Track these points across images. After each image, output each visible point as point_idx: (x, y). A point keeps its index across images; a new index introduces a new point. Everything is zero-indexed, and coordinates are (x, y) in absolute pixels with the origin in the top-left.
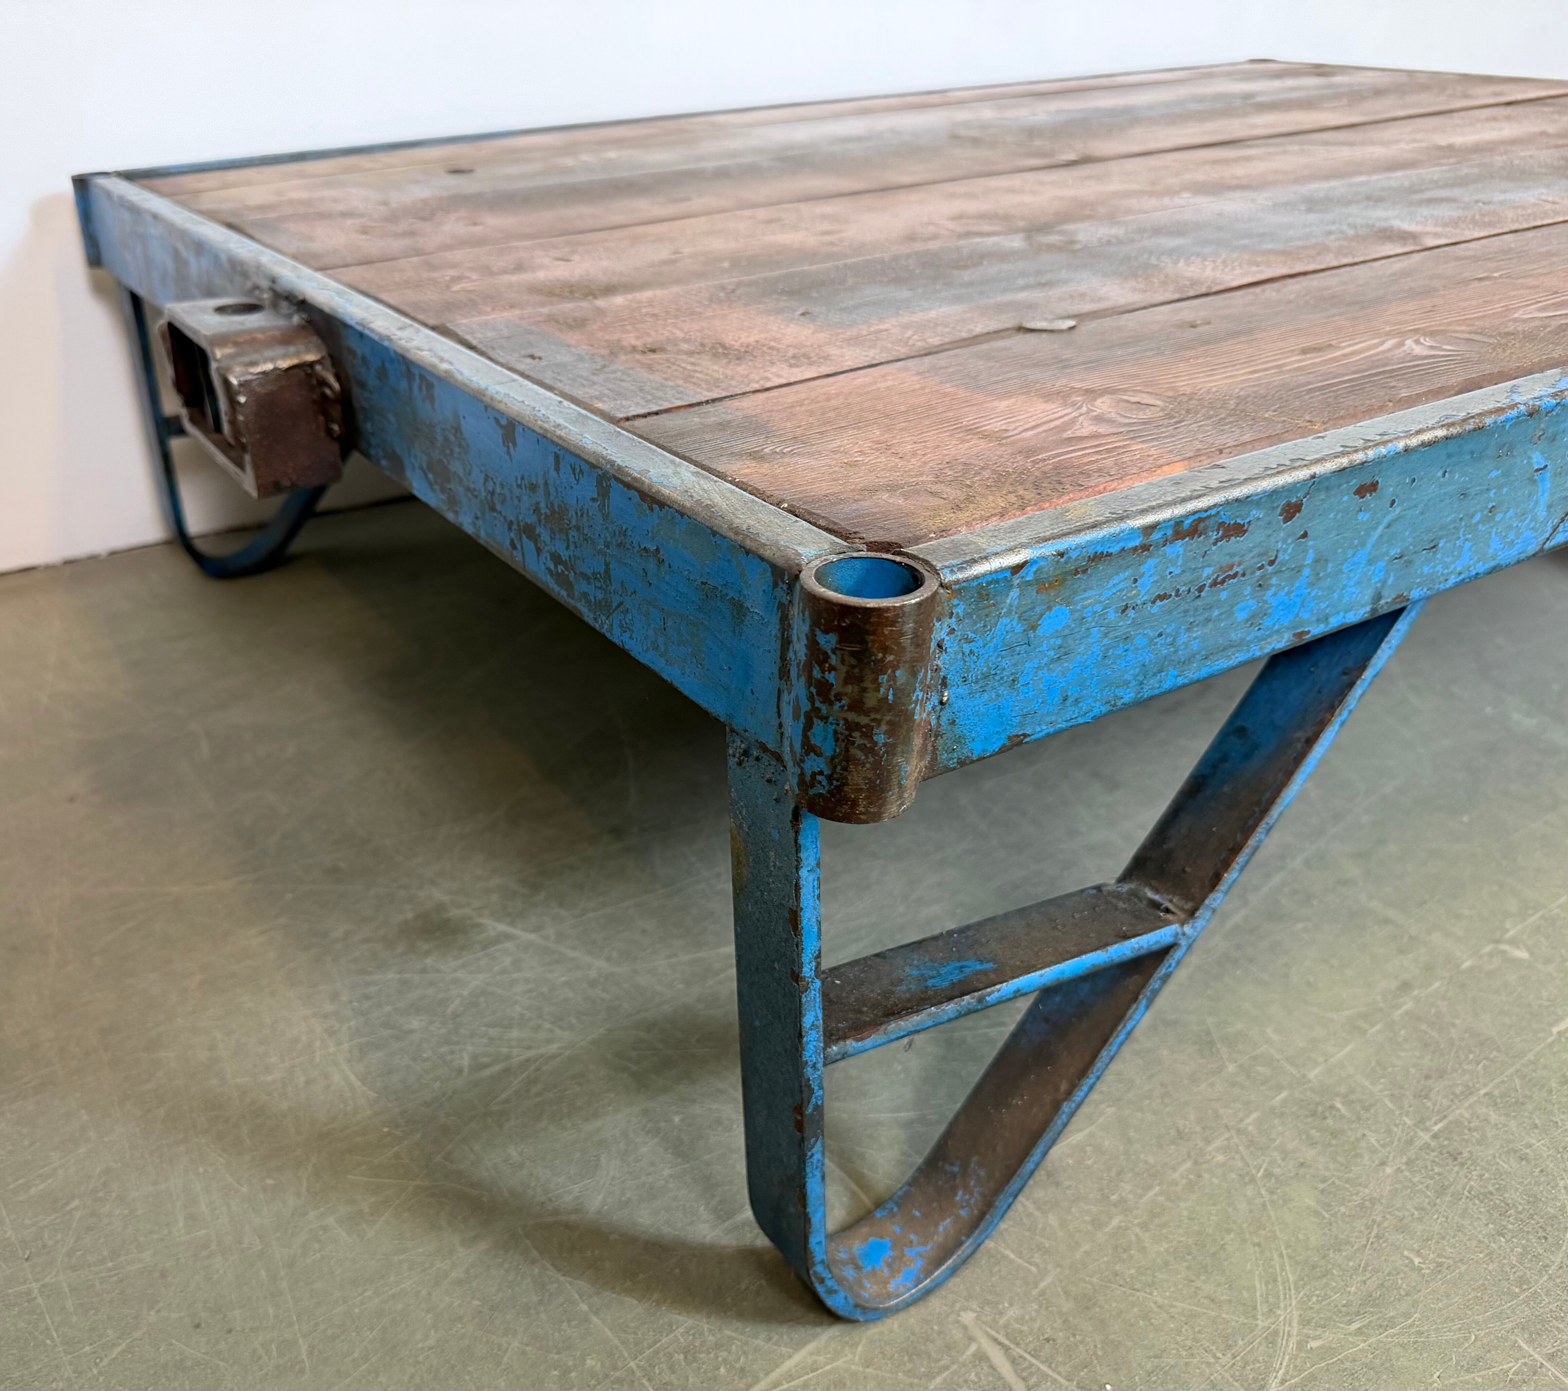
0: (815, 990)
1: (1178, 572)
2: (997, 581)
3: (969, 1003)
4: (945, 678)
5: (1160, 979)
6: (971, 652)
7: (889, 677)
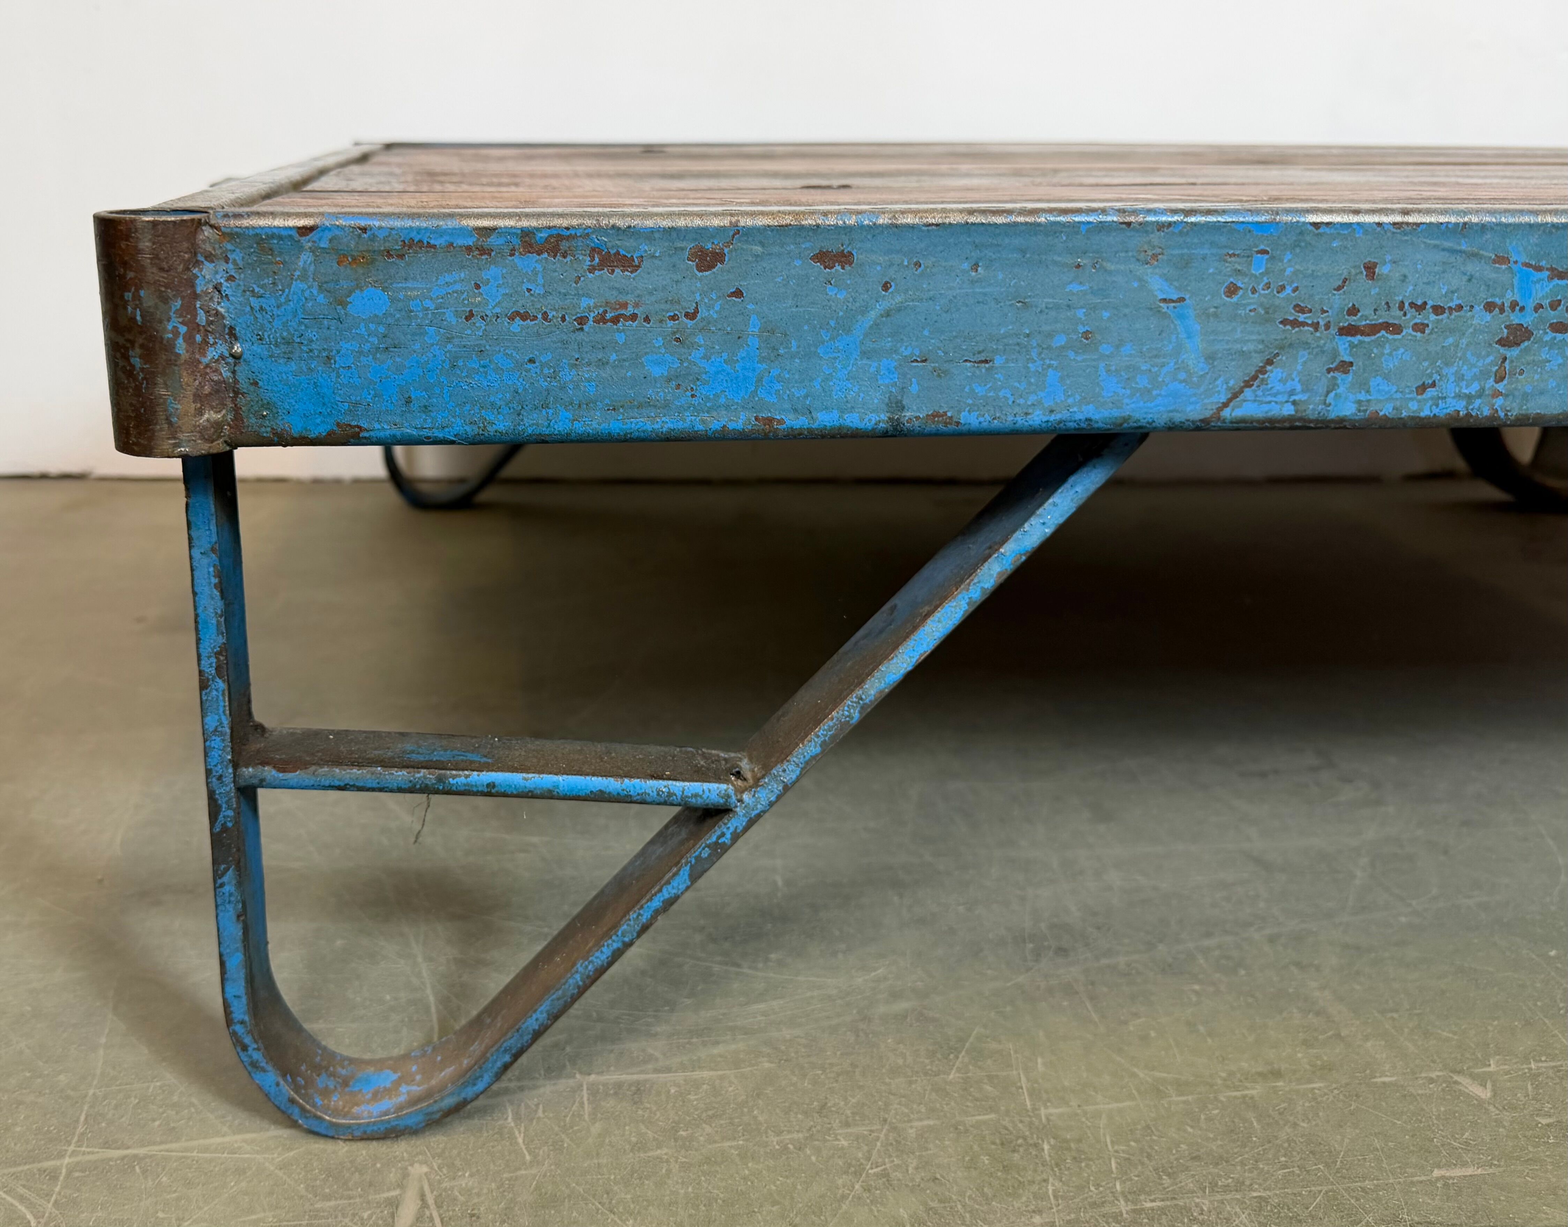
0: (217, 690)
1: (539, 291)
2: (280, 238)
3: (425, 777)
4: (232, 328)
5: (708, 846)
6: (261, 309)
7: (133, 294)
